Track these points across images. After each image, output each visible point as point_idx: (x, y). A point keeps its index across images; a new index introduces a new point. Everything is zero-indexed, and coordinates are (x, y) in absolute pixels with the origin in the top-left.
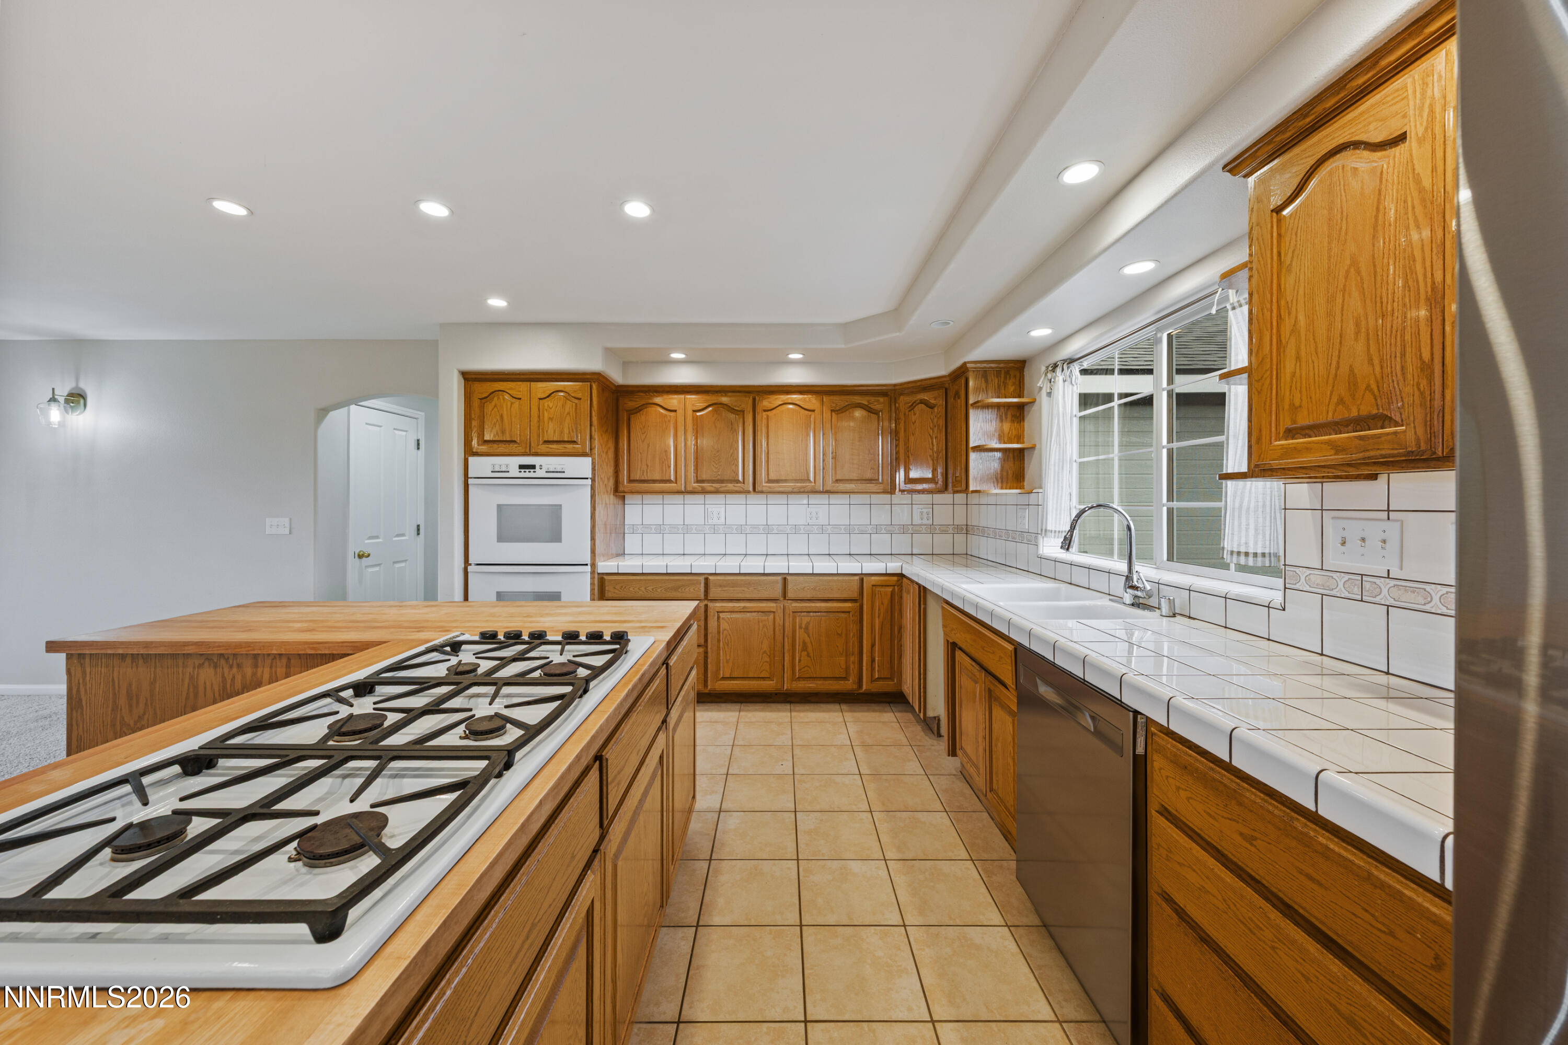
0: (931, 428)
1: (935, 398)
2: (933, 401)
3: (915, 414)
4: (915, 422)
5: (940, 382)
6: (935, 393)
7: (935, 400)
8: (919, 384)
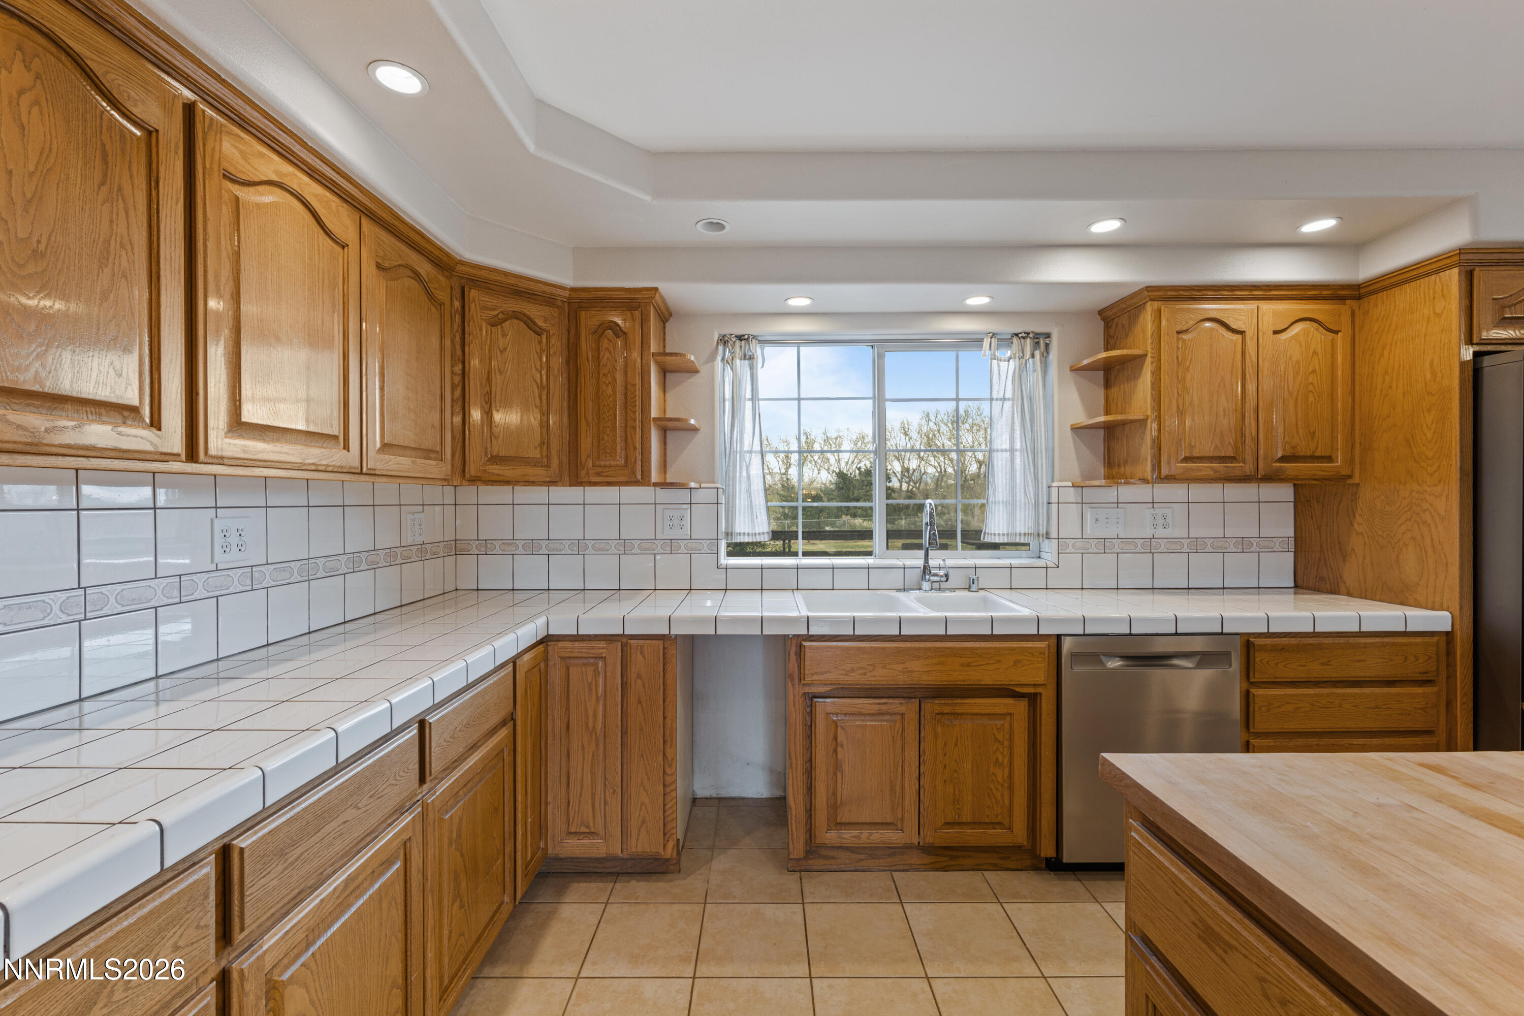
0: (537, 369)
1: (546, 320)
2: (540, 323)
3: (504, 335)
4: (505, 349)
5: (552, 294)
6: (546, 311)
7: (545, 322)
8: (512, 281)
